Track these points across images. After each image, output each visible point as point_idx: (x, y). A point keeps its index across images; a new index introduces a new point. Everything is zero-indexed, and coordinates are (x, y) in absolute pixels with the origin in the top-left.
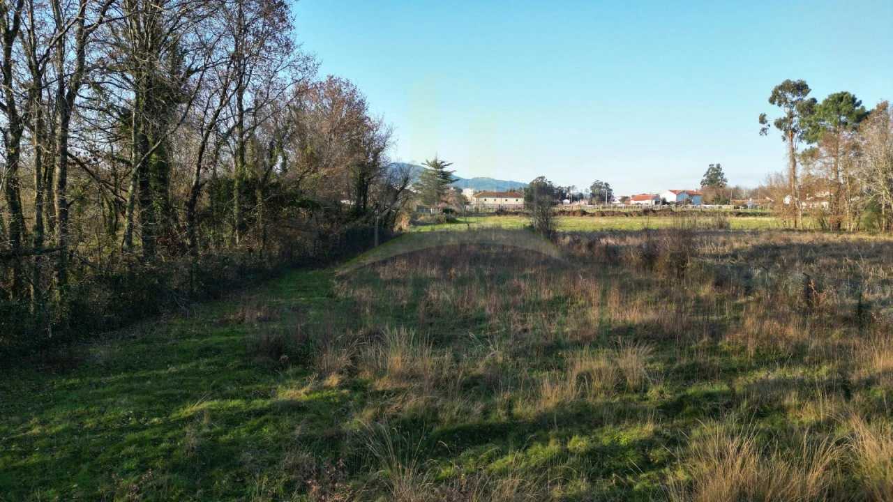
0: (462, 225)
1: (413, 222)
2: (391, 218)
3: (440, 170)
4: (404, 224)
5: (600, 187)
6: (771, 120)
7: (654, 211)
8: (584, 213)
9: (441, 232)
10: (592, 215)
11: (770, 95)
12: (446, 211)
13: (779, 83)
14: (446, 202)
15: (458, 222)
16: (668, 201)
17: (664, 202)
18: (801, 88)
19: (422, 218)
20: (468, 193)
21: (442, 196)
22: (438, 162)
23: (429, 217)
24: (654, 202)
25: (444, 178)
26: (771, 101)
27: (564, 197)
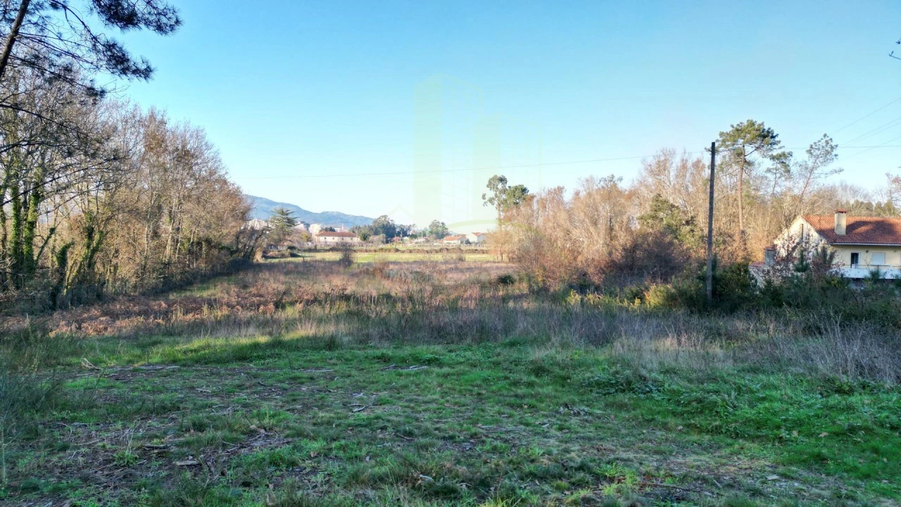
0: (299, 258)
1: (265, 256)
2: (251, 254)
3: (285, 217)
4: (258, 258)
5: (437, 226)
6: (487, 197)
7: (447, 249)
8: (397, 250)
9: (285, 263)
10: (403, 252)
11: (487, 183)
12: (291, 248)
13: (491, 176)
14: (290, 241)
15: (299, 256)
16: (471, 241)
17: (468, 242)
18: (502, 180)
19: (271, 253)
20: (315, 229)
21: (287, 236)
22: (284, 210)
23: (277, 253)
24: (460, 242)
25: (289, 222)
26: (488, 186)
27: (405, 234)
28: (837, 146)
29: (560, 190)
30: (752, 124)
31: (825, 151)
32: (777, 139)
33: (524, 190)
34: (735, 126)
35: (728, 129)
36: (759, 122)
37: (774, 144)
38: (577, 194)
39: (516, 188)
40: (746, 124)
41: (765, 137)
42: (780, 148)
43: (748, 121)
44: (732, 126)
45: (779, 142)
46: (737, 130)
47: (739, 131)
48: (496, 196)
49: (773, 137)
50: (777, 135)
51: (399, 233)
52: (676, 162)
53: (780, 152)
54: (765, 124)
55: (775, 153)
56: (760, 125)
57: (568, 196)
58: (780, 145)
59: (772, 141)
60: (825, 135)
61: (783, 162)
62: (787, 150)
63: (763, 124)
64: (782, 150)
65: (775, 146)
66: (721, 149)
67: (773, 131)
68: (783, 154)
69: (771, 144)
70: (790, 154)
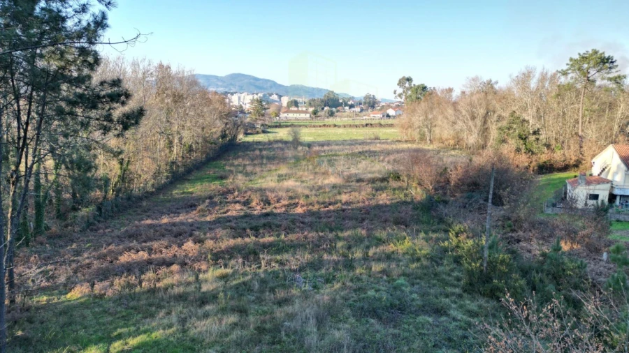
1: (246, 134)
2: (236, 134)
3: (260, 104)
5: (370, 98)
6: (398, 93)
8: (335, 125)
10: (339, 127)
11: (398, 82)
12: (264, 125)
13: (401, 77)
14: (263, 120)
15: (269, 132)
16: (391, 115)
17: (388, 116)
18: (409, 80)
19: (250, 131)
21: (261, 117)
24: (382, 115)
26: (398, 85)
29: (450, 90)
30: (596, 52)
32: (615, 64)
33: (424, 88)
34: (582, 54)
35: (576, 57)
36: (601, 52)
37: (614, 68)
38: (463, 93)
39: (419, 87)
40: (591, 52)
41: (605, 62)
42: (617, 72)
43: (593, 50)
44: (580, 54)
45: (617, 66)
46: (583, 58)
47: (584, 58)
48: (404, 92)
49: (612, 62)
50: (615, 61)
52: (537, 75)
53: (616, 75)
55: (611, 76)
56: (601, 54)
57: (456, 94)
58: (617, 69)
59: (611, 65)
61: (618, 83)
62: (622, 74)
63: (604, 53)
64: (618, 73)
65: (613, 70)
66: (569, 71)
67: (612, 58)
68: (619, 77)
69: (610, 68)
70: (625, 77)
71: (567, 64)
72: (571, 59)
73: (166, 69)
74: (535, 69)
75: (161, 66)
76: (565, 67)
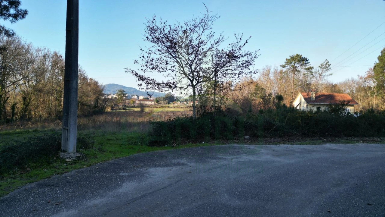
1: (112, 109)
2: (106, 108)
3: (122, 93)
4: (108, 110)
12: (124, 106)
14: (124, 103)
15: (127, 109)
19: (115, 108)
20: (141, 98)
21: (123, 101)
22: (122, 90)
23: (117, 108)
27: (179, 100)
28: (331, 64)
30: (298, 55)
31: (326, 66)
32: (308, 62)
34: (291, 56)
36: (300, 55)
37: (308, 63)
41: (303, 60)
42: (309, 65)
43: (296, 54)
44: (290, 56)
47: (293, 58)
49: (306, 61)
50: (308, 60)
51: (176, 100)
52: (272, 70)
54: (302, 56)
55: (306, 67)
58: (309, 64)
60: (326, 60)
61: (310, 71)
62: (311, 66)
63: (302, 55)
65: (307, 65)
66: (286, 66)
67: (306, 59)
68: (310, 67)
69: (306, 63)
70: (313, 68)
71: (285, 62)
72: (287, 59)
73: (60, 57)
74: (271, 67)
75: (56, 54)
76: (284, 64)
